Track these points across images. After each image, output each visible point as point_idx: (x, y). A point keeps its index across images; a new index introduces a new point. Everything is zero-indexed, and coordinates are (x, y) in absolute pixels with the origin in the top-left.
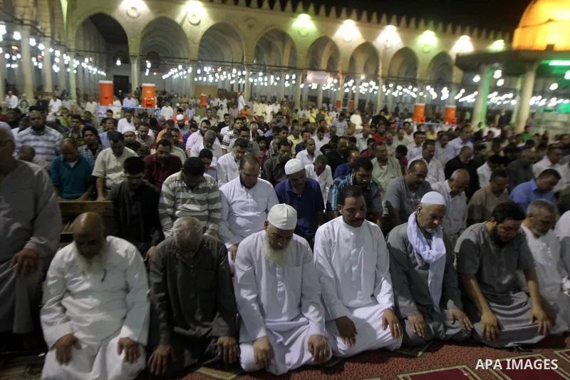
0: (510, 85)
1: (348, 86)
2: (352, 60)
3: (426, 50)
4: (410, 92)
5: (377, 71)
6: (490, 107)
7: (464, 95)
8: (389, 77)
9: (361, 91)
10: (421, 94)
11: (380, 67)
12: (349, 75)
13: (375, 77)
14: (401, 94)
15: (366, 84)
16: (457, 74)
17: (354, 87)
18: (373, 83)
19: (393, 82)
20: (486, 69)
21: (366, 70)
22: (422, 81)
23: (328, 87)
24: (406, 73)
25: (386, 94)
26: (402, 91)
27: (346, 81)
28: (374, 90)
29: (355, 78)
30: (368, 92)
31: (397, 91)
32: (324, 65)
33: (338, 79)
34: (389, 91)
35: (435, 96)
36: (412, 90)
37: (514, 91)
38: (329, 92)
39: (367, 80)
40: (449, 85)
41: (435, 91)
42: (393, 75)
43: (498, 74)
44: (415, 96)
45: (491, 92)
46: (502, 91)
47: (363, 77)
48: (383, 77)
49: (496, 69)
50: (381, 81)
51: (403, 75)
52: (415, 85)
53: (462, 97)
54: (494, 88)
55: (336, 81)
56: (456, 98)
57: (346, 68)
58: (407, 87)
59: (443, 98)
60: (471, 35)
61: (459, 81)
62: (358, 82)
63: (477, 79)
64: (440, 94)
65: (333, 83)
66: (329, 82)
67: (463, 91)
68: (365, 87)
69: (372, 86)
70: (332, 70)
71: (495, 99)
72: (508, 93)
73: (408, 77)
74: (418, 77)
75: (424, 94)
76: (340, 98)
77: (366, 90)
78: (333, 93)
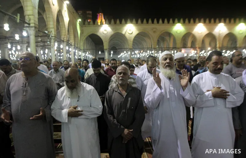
1: (202, 54)
2: (203, 41)
3: (241, 32)
5: (216, 45)
8: (222, 47)
11: (218, 43)
12: (202, 48)
13: (215, 48)
17: (205, 54)
19: (224, 49)
21: (210, 45)
22: (240, 48)
23: (192, 55)
24: (231, 44)
26: (229, 53)
27: (201, 51)
29: (205, 49)
31: (227, 54)
32: (189, 44)
42: (224, 46)
47: (209, 49)
48: (219, 48)
51: (229, 46)
55: (196, 52)
57: (200, 46)
58: (232, 51)
62: (207, 51)
65: (194, 52)
66: (192, 53)
70: (193, 47)
73: (233, 46)
74: (238, 46)
78: (194, 57)
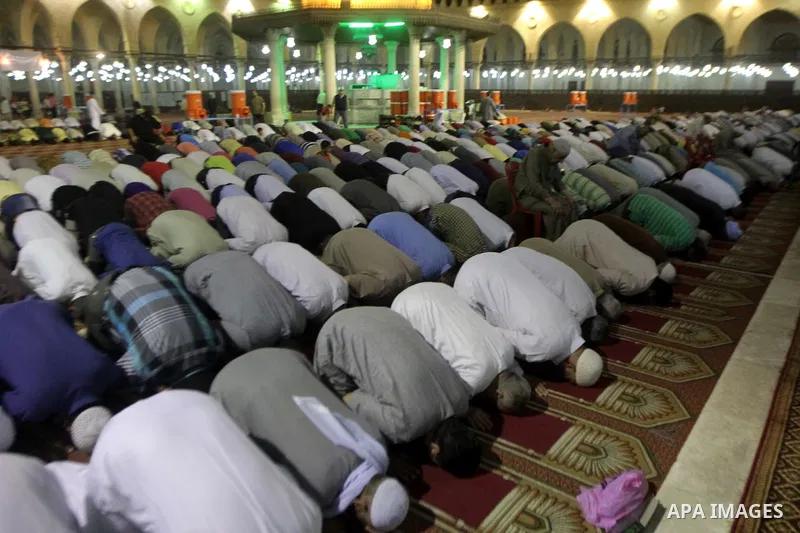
0: (310, 56)
1: (79, 73)
2: (77, 29)
3: (189, 11)
4: (179, 74)
5: (121, 45)
6: (291, 89)
7: (255, 74)
8: (142, 53)
9: (103, 78)
10: (196, 76)
11: (125, 39)
12: (76, 54)
13: (119, 54)
14: (167, 78)
15: (109, 68)
16: (239, 45)
17: (90, 74)
18: (118, 64)
19: (151, 61)
20: (275, 35)
22: (193, 58)
23: (45, 75)
24: (168, 47)
25: (145, 80)
26: (166, 73)
27: (74, 64)
28: (125, 75)
29: (87, 58)
30: (114, 79)
31: (160, 75)
32: (26, 37)
33: (59, 61)
34: (148, 76)
35: (217, 78)
36: (181, 71)
37: (315, 64)
38: (49, 83)
39: (108, 61)
40: (232, 61)
41: (215, 71)
42: (148, 51)
43: (291, 42)
44: (188, 80)
45: (288, 68)
46: (301, 64)
47: (101, 56)
48: (133, 55)
49: (287, 36)
50: (131, 61)
51: (163, 50)
52: (184, 65)
53: (253, 77)
54: (290, 62)
55: (55, 65)
56: (246, 78)
57: (67, 42)
58: (173, 68)
59: (228, 80)
61: (245, 55)
62: (94, 64)
63: (266, 50)
64: (223, 75)
65: (51, 68)
66: (44, 68)
67: (252, 68)
68: (110, 72)
69: (118, 70)
70: (43, 46)
71: (295, 76)
72: (308, 67)
73: (172, 52)
74: (186, 52)
75: (201, 76)
76: (69, 92)
77: (111, 76)
78: (56, 84)
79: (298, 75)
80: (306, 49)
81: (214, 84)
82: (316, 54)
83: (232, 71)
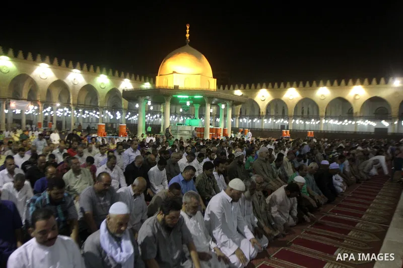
0: (157, 109)
1: (47, 112)
2: (49, 92)
3: (103, 87)
4: (94, 115)
5: (69, 100)
7: (131, 116)
8: (78, 104)
9: (58, 115)
10: (102, 116)
11: (71, 98)
12: (47, 103)
13: (68, 105)
14: (88, 116)
15: (62, 110)
16: (125, 103)
17: (52, 112)
18: (66, 109)
19: (82, 108)
20: (142, 99)
21: (60, 99)
22: (102, 107)
23: (30, 112)
24: (91, 102)
25: (78, 116)
26: (88, 114)
27: (45, 108)
28: (68, 114)
29: (52, 105)
31: (85, 114)
32: (25, 95)
33: (38, 106)
34: (79, 114)
35: (112, 117)
36: (96, 113)
37: (160, 113)
38: (32, 116)
39: (61, 107)
40: (120, 110)
41: (112, 114)
42: (81, 104)
43: (149, 103)
44: (98, 117)
45: (147, 114)
46: (153, 113)
47: (58, 105)
48: (74, 105)
49: (148, 100)
50: (72, 107)
51: (88, 103)
52: (97, 110)
53: (129, 117)
54: (148, 111)
55: (36, 108)
56: (126, 118)
57: (44, 98)
58: (92, 112)
59: (117, 118)
60: (130, 78)
61: (126, 107)
62: (55, 108)
63: (137, 106)
64: (115, 116)
65: (34, 109)
66: (31, 109)
67: (129, 113)
68: (60, 112)
69: (66, 111)
70: (32, 99)
71: (150, 118)
72: (156, 114)
73: (92, 104)
74: (99, 104)
75: (105, 116)
76: (41, 120)
77: (62, 114)
78: (35, 116)
79: (151, 117)
80: (155, 106)
81: (110, 119)
82: (160, 108)
83: (120, 114)
